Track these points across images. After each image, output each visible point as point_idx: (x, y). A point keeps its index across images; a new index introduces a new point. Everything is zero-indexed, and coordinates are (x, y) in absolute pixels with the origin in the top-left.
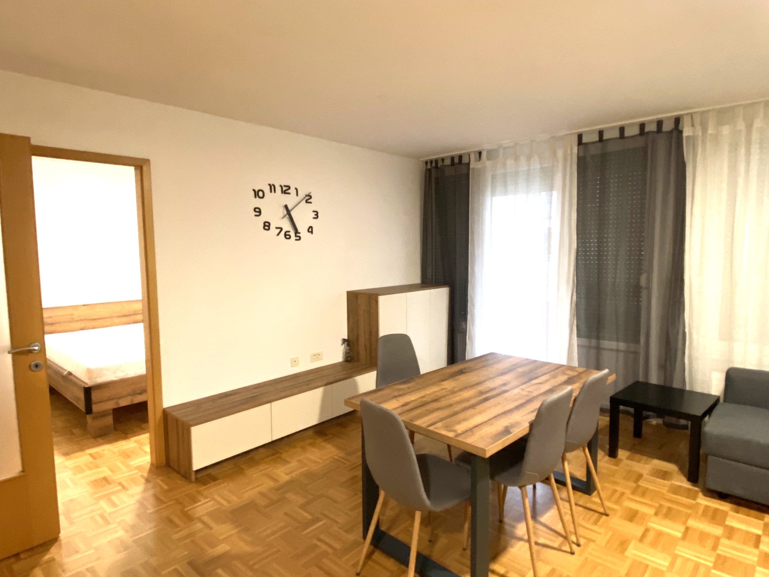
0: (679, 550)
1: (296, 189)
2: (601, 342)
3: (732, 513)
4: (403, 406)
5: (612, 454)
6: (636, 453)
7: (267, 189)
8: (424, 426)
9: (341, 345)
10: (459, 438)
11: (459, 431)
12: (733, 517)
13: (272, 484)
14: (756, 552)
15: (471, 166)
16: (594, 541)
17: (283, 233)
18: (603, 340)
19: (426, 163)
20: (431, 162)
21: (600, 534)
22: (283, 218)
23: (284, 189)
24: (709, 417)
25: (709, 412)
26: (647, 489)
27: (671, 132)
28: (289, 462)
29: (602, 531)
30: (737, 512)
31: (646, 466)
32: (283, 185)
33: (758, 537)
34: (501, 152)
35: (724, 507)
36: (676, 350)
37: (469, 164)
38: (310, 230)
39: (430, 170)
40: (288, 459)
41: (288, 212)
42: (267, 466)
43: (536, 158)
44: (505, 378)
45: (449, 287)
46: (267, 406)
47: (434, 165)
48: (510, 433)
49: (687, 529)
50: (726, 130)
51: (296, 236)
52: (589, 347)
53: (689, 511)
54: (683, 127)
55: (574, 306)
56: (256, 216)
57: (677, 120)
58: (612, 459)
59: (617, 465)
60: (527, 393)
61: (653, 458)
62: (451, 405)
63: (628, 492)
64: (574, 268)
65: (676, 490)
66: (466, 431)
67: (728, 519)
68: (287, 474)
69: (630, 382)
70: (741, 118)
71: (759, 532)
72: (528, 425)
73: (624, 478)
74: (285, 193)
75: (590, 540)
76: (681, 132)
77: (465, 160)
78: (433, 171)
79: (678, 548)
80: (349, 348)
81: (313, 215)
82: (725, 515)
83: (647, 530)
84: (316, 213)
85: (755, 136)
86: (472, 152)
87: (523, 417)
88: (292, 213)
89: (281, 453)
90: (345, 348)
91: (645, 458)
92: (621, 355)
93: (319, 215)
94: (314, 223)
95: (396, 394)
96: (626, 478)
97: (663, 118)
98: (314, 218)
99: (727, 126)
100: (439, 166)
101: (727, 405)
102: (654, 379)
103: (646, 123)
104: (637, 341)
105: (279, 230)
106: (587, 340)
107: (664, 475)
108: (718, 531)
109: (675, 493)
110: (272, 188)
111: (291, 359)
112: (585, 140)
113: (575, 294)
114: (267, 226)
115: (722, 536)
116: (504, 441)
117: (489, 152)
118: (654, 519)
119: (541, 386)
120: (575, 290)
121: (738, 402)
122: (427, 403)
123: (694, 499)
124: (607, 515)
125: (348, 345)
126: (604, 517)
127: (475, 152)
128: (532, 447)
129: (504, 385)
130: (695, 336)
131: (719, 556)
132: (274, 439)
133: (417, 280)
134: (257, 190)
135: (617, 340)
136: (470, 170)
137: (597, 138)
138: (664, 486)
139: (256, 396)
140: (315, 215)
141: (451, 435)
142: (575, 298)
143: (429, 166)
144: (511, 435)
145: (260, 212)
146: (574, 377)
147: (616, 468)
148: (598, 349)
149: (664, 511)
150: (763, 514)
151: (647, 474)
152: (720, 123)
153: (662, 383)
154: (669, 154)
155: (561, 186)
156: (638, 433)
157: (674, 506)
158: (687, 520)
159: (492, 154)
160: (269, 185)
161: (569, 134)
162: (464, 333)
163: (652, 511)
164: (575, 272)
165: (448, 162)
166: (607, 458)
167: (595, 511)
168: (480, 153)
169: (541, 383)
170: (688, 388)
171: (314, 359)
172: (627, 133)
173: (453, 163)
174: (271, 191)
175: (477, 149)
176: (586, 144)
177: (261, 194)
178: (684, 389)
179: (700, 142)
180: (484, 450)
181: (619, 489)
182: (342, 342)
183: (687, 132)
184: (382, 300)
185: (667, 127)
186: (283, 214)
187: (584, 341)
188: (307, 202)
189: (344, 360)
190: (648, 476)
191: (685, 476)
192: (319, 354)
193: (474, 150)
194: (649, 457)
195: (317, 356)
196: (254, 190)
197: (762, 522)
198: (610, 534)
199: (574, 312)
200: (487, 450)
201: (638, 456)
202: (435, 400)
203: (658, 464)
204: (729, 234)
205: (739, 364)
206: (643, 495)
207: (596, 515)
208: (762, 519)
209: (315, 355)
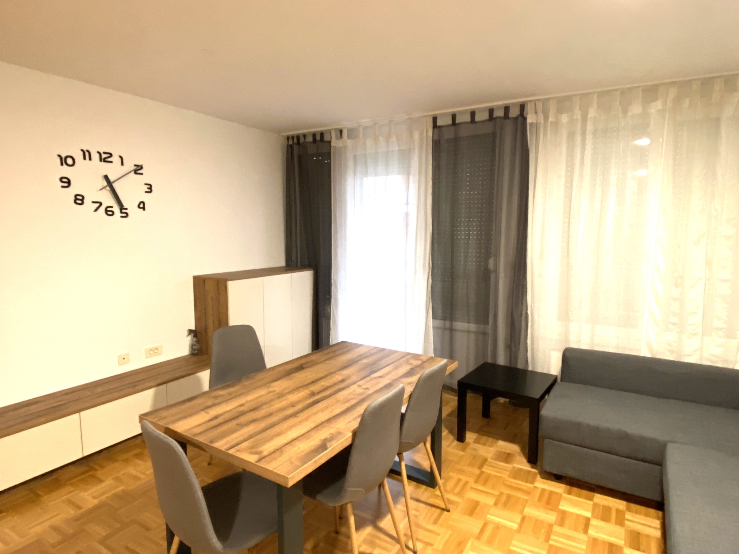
0: (514, 546)
1: (121, 157)
2: (454, 323)
3: (565, 495)
4: (210, 420)
5: (461, 438)
6: (484, 435)
7: (78, 157)
8: (223, 449)
9: (186, 336)
10: (262, 464)
11: (265, 453)
12: (566, 499)
13: (72, 512)
14: (584, 537)
15: (333, 144)
16: (431, 545)
17: (102, 209)
18: (456, 321)
19: (288, 138)
20: (293, 138)
21: (439, 534)
22: (101, 190)
23: (104, 156)
24: (548, 396)
25: (548, 391)
26: (490, 474)
27: (516, 118)
28: (101, 481)
29: (441, 531)
30: (570, 493)
31: (491, 449)
32: (101, 152)
33: (588, 520)
34: (361, 130)
35: (559, 488)
36: (520, 331)
37: (330, 142)
38: (142, 206)
39: (291, 146)
40: (102, 477)
41: (110, 184)
42: (72, 489)
43: (394, 139)
44: (346, 372)
45: (313, 270)
46: (76, 416)
47: (295, 140)
48: (326, 449)
49: (523, 519)
50: (564, 118)
51: (121, 212)
52: (444, 329)
53: (526, 497)
54: (527, 113)
55: (430, 289)
56: (63, 187)
57: (522, 107)
58: (460, 443)
59: (463, 450)
60: (362, 391)
61: (498, 439)
62: (270, 415)
63: (471, 480)
64: (430, 251)
65: (517, 474)
66: (274, 452)
67: (562, 502)
68: (94, 498)
69: (481, 363)
70: (578, 107)
71: (588, 514)
72: (350, 434)
73: (469, 465)
74: (105, 161)
75: (428, 544)
76: (525, 119)
77: (326, 138)
78: (296, 147)
79: (514, 542)
80: (196, 340)
81: (146, 188)
82: (559, 497)
83: (485, 525)
84: (149, 186)
85: (590, 127)
86: (333, 129)
87: (346, 424)
88: (115, 185)
89: (96, 470)
90: (192, 339)
91: (491, 439)
92: (472, 336)
93: (153, 188)
94: (146, 198)
95: (209, 403)
96: (471, 465)
97: (510, 103)
98: (146, 192)
99: (566, 114)
100: (301, 142)
101: (565, 384)
102: (502, 360)
103: (495, 108)
104: (486, 322)
105: (97, 205)
106: (442, 322)
107: (507, 458)
108: (551, 517)
109: (515, 478)
110: (86, 154)
111: (119, 356)
112: (439, 123)
113: (430, 277)
114: (79, 200)
115: (555, 523)
116: (315, 461)
117: (350, 130)
118: (493, 510)
119: (380, 380)
120: (430, 274)
121: (572, 381)
122: (243, 413)
123: (532, 482)
124: (448, 511)
125: (195, 336)
126: (446, 513)
127: (336, 130)
128: (355, 459)
129: (343, 381)
130: (536, 317)
131: (551, 546)
132: (86, 454)
133: (282, 263)
134: (63, 156)
135: (469, 322)
136: (332, 148)
137: (450, 122)
138: (505, 470)
139: (61, 405)
140: (148, 188)
141: (252, 458)
142: (430, 281)
143: (291, 142)
144: (328, 450)
145: (69, 182)
146: (417, 366)
147: (463, 453)
148: (452, 330)
149: (504, 499)
150: (592, 493)
151: (491, 458)
152: (560, 111)
153: (508, 365)
154: (515, 139)
155: (417, 169)
156: (486, 413)
157: (514, 493)
158: (524, 508)
159: (353, 133)
160: (82, 150)
161: (424, 116)
162: (328, 318)
163: (491, 501)
164: (431, 256)
165: (310, 139)
166: (456, 442)
167: (437, 507)
168: (341, 131)
169: (381, 377)
170: (530, 368)
171: (150, 354)
172: (478, 118)
173: (315, 140)
174: (85, 158)
175: (339, 127)
176: (440, 127)
177: (70, 161)
178: (527, 369)
179: (542, 130)
180: (286, 479)
181: (464, 478)
182: (188, 333)
183: (530, 119)
184: (232, 285)
185: (514, 113)
186: (102, 186)
187: (439, 323)
188: (136, 173)
189: (190, 353)
190: (492, 461)
191: (525, 457)
192: (156, 349)
193: (336, 127)
194: (494, 438)
195: (155, 351)
196: (59, 156)
197: (591, 503)
198: (449, 533)
199: (430, 295)
200: (290, 477)
201: (485, 438)
202: (254, 409)
203: (503, 445)
204: (567, 220)
205: (574, 345)
206: (485, 483)
207: (438, 511)
208: (591, 499)
209: (151, 350)
